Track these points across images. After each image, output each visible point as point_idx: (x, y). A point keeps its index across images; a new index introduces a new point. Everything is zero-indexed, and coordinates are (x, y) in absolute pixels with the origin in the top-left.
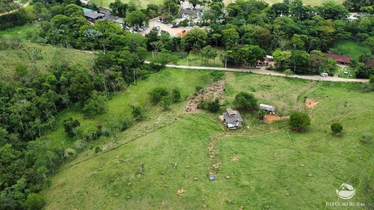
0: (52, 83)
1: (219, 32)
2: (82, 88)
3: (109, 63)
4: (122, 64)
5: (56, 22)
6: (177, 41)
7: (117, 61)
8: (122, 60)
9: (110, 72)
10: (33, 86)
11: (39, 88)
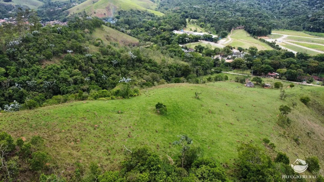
0: (175, 67)
1: (251, 61)
2: (188, 69)
3: (197, 65)
4: (203, 66)
5: (170, 51)
6: (229, 64)
7: (200, 65)
8: (203, 64)
9: (197, 67)
10: (168, 67)
11: (170, 67)
